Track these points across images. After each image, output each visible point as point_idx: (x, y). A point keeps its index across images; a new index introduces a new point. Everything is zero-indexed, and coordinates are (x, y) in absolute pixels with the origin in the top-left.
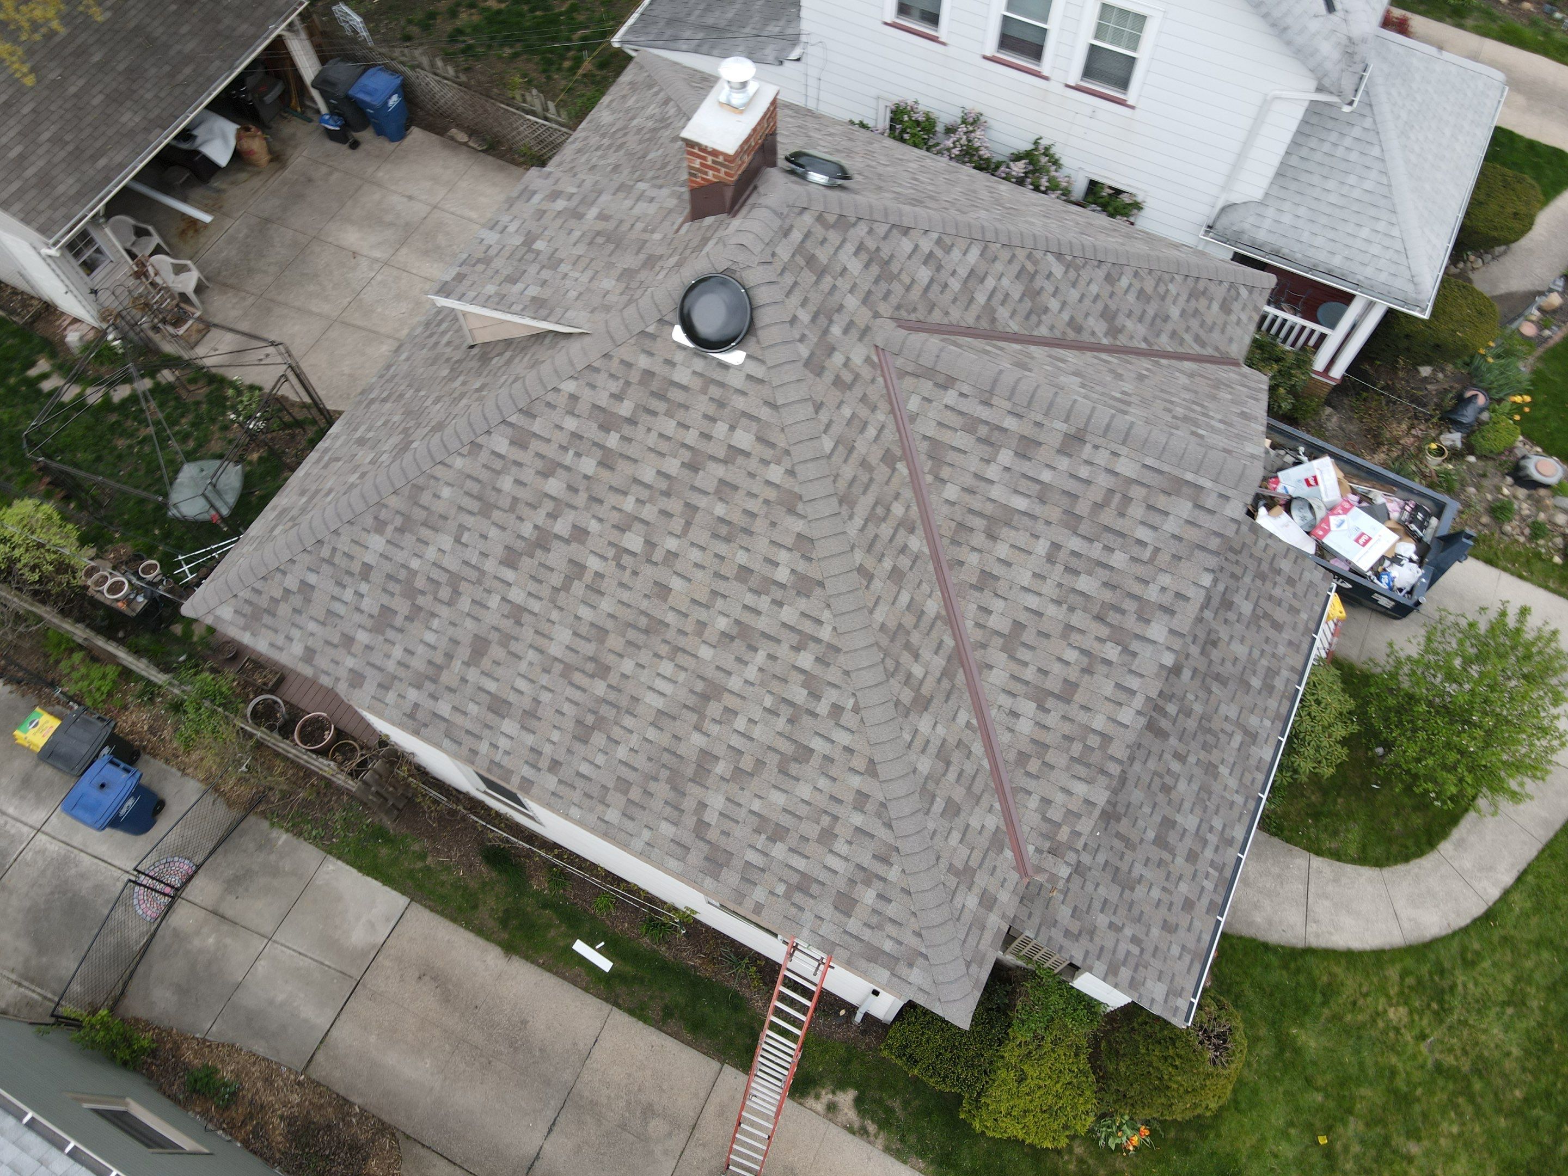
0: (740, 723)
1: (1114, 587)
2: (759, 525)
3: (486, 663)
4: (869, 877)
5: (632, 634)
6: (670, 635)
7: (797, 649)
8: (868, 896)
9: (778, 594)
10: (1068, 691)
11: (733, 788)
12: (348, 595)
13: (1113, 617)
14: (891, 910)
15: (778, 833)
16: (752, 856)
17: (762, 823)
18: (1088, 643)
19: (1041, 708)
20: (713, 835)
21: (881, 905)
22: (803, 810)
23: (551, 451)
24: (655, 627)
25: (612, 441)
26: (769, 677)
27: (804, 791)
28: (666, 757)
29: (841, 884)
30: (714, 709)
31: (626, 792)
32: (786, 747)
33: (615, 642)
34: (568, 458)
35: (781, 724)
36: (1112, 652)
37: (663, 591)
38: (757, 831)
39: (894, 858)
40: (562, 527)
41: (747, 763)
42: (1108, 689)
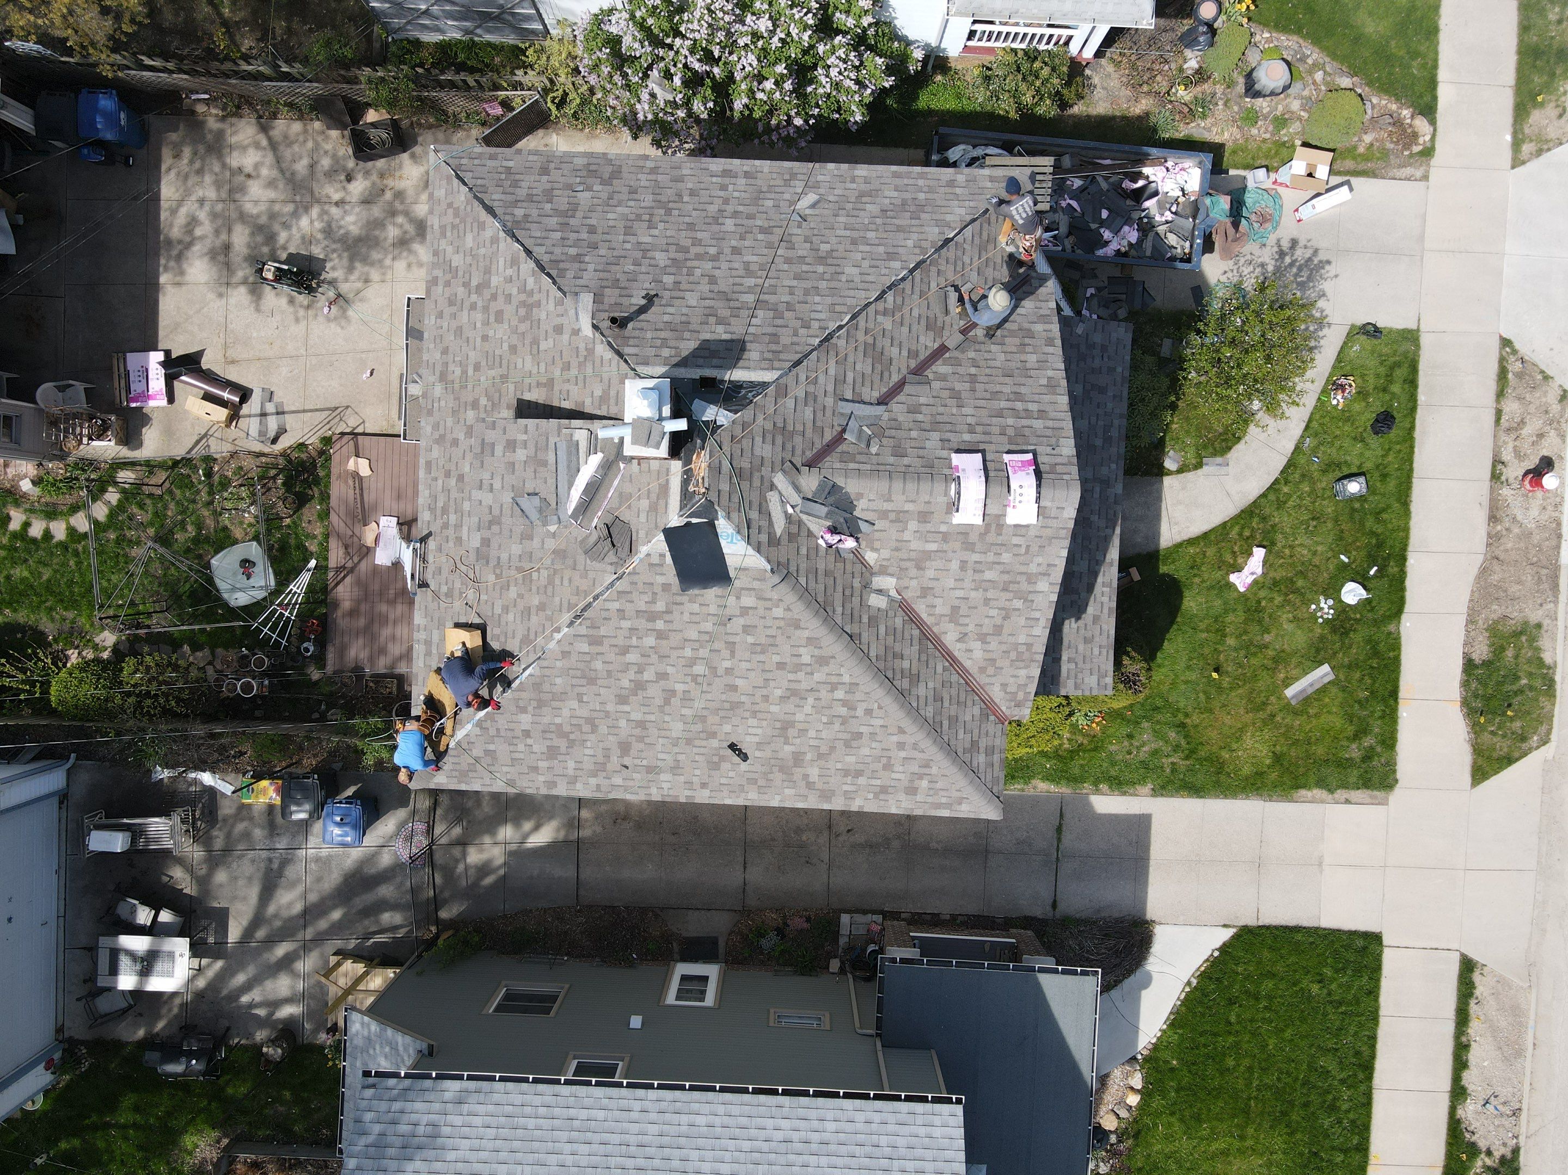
0: (812, 733)
1: (1008, 572)
2: (779, 640)
3: (633, 752)
4: (921, 776)
5: (721, 713)
6: (747, 707)
7: (832, 691)
8: (924, 783)
9: (809, 669)
10: (998, 630)
11: (822, 763)
12: (521, 747)
13: (1012, 587)
14: (939, 785)
15: (859, 773)
16: (846, 788)
17: (846, 773)
18: (1001, 604)
19: (984, 642)
20: (819, 785)
21: (932, 785)
22: (869, 760)
23: (620, 641)
24: (735, 706)
25: (660, 625)
26: (818, 709)
27: (866, 751)
28: (773, 762)
29: (907, 784)
30: (792, 732)
31: (756, 783)
32: (846, 736)
33: (712, 719)
34: (634, 641)
35: (837, 726)
36: (1018, 604)
37: (734, 688)
38: (845, 776)
39: (932, 764)
40: (648, 675)
41: (824, 749)
42: (1022, 621)
